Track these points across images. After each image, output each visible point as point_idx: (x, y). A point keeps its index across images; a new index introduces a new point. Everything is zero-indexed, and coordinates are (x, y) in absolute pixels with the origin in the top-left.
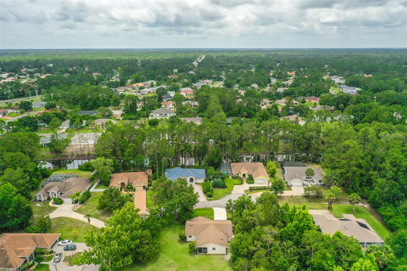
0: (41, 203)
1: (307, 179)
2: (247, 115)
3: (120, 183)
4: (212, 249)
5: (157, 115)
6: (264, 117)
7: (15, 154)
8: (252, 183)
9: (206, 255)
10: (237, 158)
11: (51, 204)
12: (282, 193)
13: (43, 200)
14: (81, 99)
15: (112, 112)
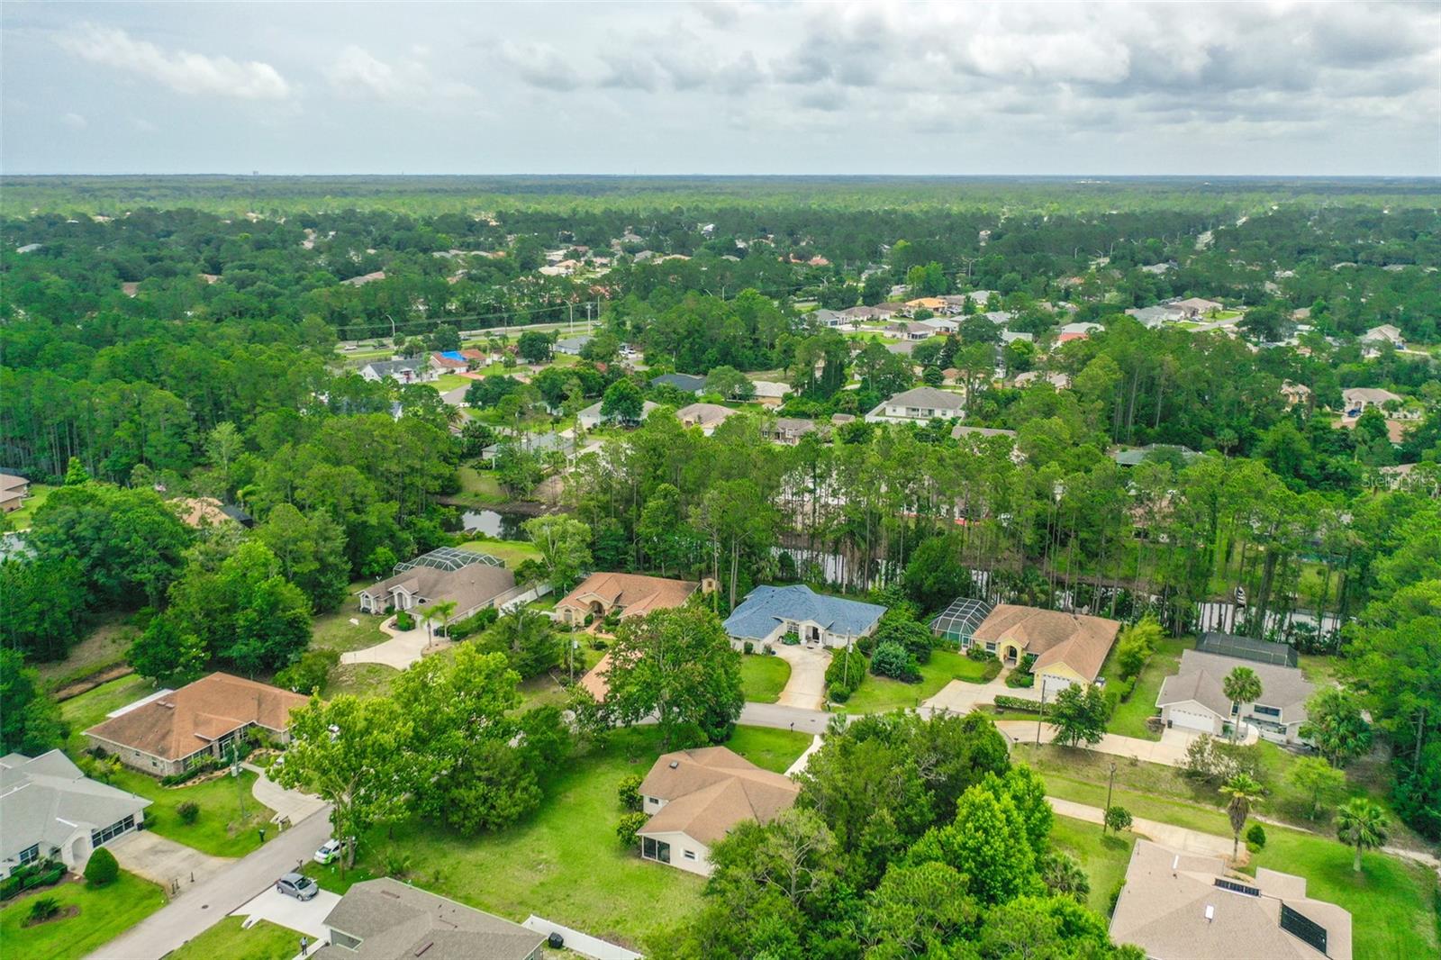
0: (367, 617)
1: (1257, 715)
2: (1236, 442)
3: (587, 601)
4: (682, 854)
5: (898, 409)
6: (1281, 454)
7: (335, 470)
8: (1022, 686)
9: (662, 867)
10: (1036, 589)
11: (385, 626)
12: (1093, 739)
13: (373, 611)
14: (687, 337)
15: (755, 387)
